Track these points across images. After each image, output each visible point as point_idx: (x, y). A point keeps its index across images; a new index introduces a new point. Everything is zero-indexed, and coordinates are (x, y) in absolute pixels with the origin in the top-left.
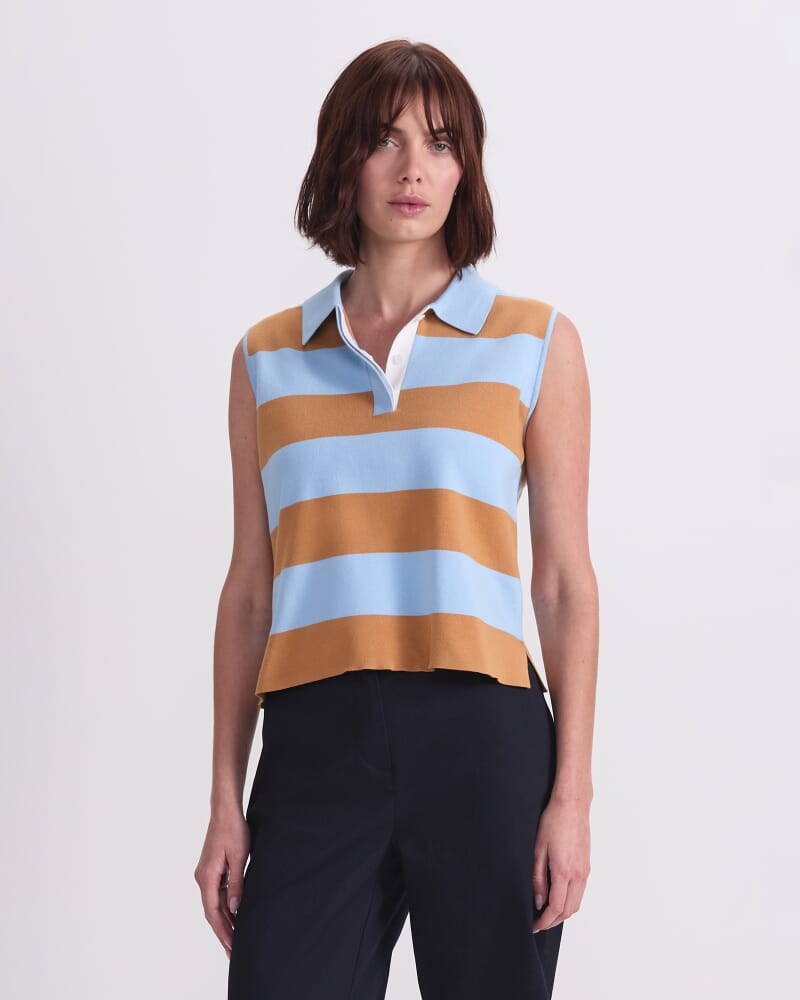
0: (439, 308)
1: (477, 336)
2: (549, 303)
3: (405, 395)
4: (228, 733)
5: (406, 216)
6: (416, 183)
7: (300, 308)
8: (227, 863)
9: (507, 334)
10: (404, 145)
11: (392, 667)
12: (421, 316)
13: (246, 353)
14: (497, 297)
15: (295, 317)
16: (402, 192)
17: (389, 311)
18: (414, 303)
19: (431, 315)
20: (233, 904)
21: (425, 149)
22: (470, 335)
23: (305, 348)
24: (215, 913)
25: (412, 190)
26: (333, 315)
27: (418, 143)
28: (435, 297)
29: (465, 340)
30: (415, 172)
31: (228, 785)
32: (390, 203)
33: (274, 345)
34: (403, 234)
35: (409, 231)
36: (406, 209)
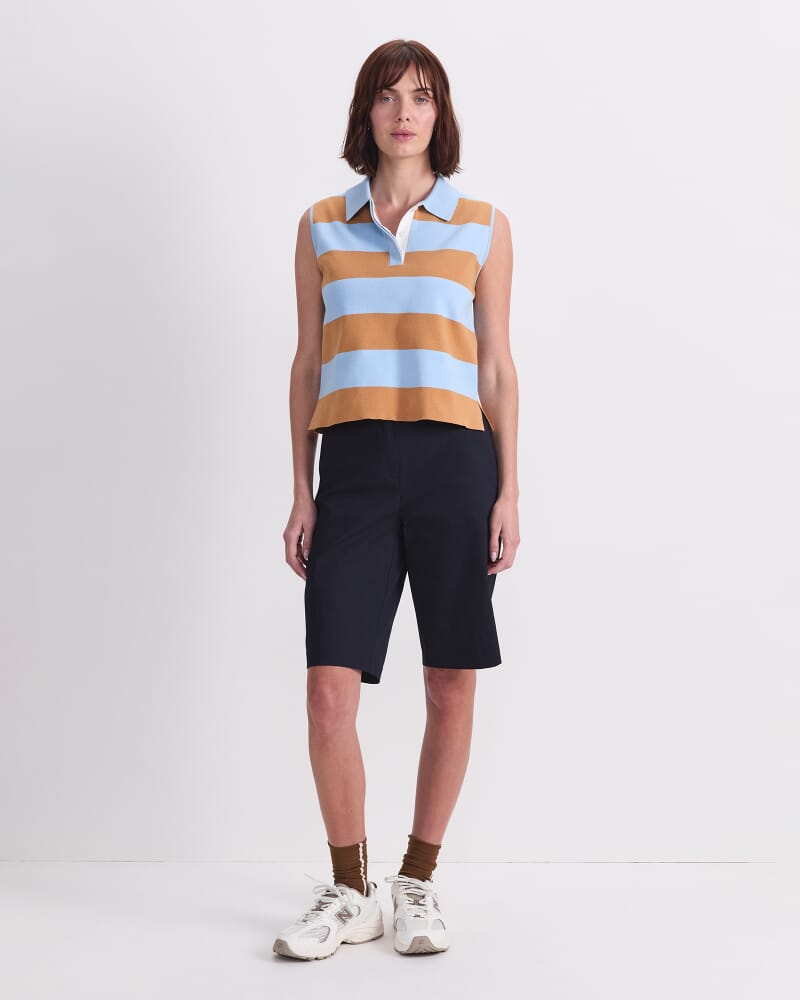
0: (426, 204)
1: (449, 223)
2: (491, 203)
3: (408, 255)
4: (302, 451)
5: (401, 142)
6: (406, 122)
7: (344, 198)
8: (303, 530)
9: (464, 223)
10: (398, 99)
11: (395, 419)
12: (416, 208)
13: (311, 220)
14: (460, 199)
15: (341, 203)
16: (399, 127)
17: (396, 203)
18: (412, 199)
19: (422, 208)
20: (306, 554)
21: (412, 102)
22: (445, 221)
23: (348, 222)
24: (294, 559)
25: (405, 126)
26: (368, 204)
27: (407, 99)
28: (424, 198)
29: (442, 224)
30: (405, 115)
31: (303, 483)
32: (392, 134)
33: (330, 219)
34: (401, 153)
35: (404, 151)
36: (401, 137)
